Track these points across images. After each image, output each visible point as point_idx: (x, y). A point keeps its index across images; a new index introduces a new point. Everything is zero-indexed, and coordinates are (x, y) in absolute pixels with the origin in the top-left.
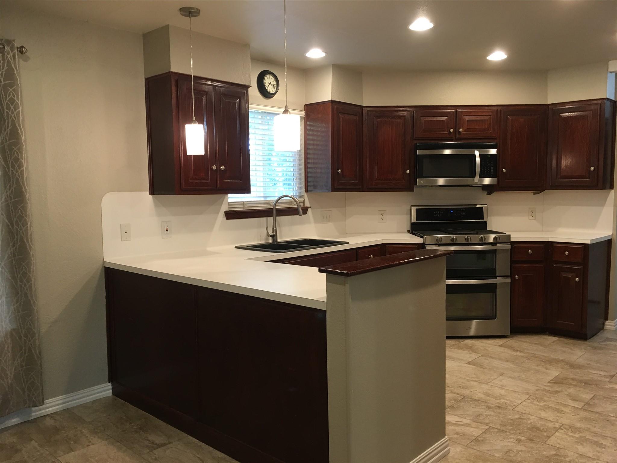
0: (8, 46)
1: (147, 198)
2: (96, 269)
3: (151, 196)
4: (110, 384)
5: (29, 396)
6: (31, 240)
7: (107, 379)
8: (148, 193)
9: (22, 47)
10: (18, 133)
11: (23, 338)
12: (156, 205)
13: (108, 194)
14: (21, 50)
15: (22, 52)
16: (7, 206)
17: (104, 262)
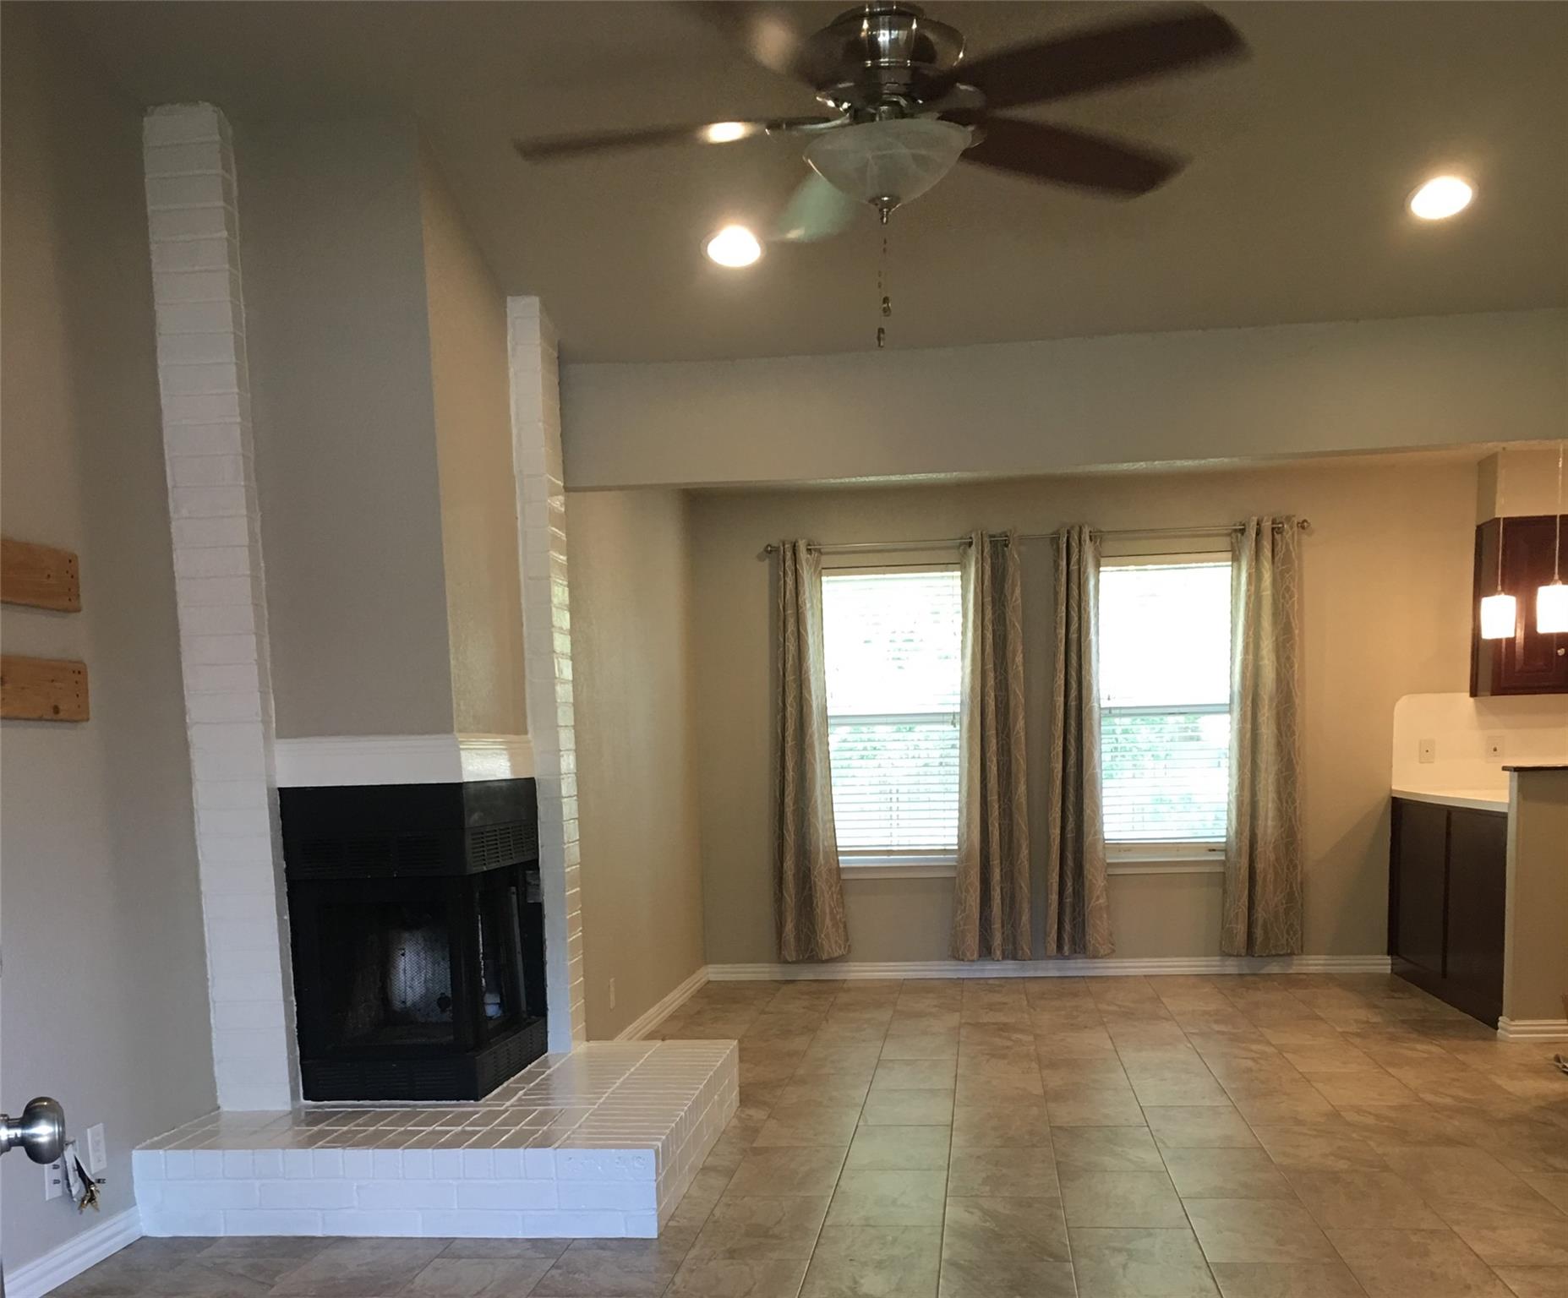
0: (1288, 524)
1: (1466, 701)
2: (1380, 800)
3: (1472, 700)
4: (1389, 957)
5: (1287, 940)
6: (1299, 756)
7: (1385, 948)
8: (1468, 694)
9: (1305, 521)
10: (1292, 628)
11: (1285, 870)
12: (1479, 712)
13: (1404, 697)
14: (1302, 525)
15: (1303, 528)
16: (1278, 714)
17: (1391, 790)
